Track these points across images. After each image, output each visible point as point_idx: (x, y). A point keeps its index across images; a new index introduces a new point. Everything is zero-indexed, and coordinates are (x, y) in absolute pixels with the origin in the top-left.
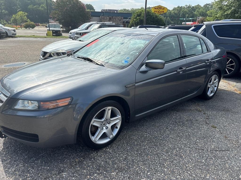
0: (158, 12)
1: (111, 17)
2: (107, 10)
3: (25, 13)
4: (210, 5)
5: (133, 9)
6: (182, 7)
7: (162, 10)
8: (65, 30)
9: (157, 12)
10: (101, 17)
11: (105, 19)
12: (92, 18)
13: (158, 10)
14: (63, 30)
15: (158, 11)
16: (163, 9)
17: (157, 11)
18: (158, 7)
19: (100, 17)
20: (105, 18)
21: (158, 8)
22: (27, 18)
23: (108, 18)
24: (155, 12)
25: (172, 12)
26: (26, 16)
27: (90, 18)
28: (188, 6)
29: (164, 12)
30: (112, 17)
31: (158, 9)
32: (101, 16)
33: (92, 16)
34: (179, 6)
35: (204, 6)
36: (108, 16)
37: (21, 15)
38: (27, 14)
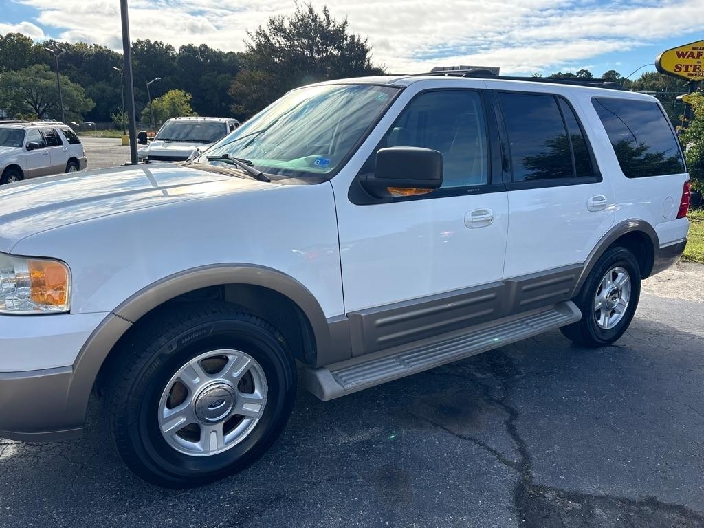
0: (691, 69)
3: (185, 96)
9: (687, 70)
13: (693, 62)
15: (695, 66)
17: (687, 67)
18: (693, 48)
21: (695, 52)
22: (191, 110)
24: (680, 69)
26: (188, 102)
31: (692, 55)
37: (174, 99)
38: (191, 99)
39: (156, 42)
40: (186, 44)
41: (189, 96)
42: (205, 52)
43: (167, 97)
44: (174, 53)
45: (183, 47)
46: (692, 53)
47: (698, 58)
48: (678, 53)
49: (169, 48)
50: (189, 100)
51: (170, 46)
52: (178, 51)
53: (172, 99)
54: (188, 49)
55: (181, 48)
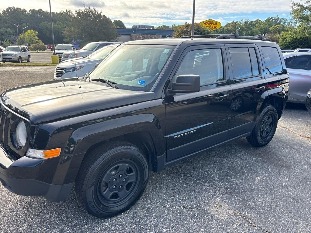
1: (145, 35)
2: (139, 26)
3: (35, 32)
4: (274, 19)
5: (174, 25)
6: (237, 22)
7: (214, 26)
12: (119, 36)
13: (208, 25)
15: (209, 27)
16: (215, 24)
17: (207, 27)
18: (208, 22)
19: (130, 35)
21: (209, 23)
22: (38, 39)
23: (141, 36)
25: (225, 28)
27: (117, 37)
28: (245, 21)
29: (216, 28)
30: (147, 35)
33: (119, 34)
34: (233, 21)
35: (265, 21)
37: (30, 34)
38: (38, 34)
39: (18, 8)
40: (32, 9)
41: (37, 33)
42: (41, 13)
43: (27, 33)
44: (27, 13)
45: (31, 10)
46: (208, 23)
47: (210, 24)
48: (204, 23)
49: (24, 10)
50: (37, 34)
51: (25, 10)
52: (28, 12)
53: (29, 34)
54: (33, 11)
55: (30, 11)
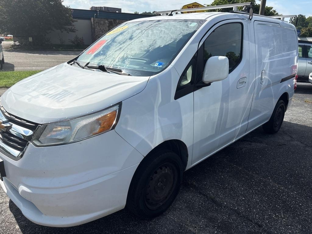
1: (112, 20)
2: (101, 7)
8: (18, 45)
10: (92, 21)
11: (101, 24)
12: (75, 21)
14: (15, 45)
19: (90, 19)
20: (102, 22)
21: (194, 7)
23: (106, 22)
27: (73, 22)
30: (114, 20)
32: (92, 19)
33: (74, 18)
36: (107, 19)
48: (188, 7)
